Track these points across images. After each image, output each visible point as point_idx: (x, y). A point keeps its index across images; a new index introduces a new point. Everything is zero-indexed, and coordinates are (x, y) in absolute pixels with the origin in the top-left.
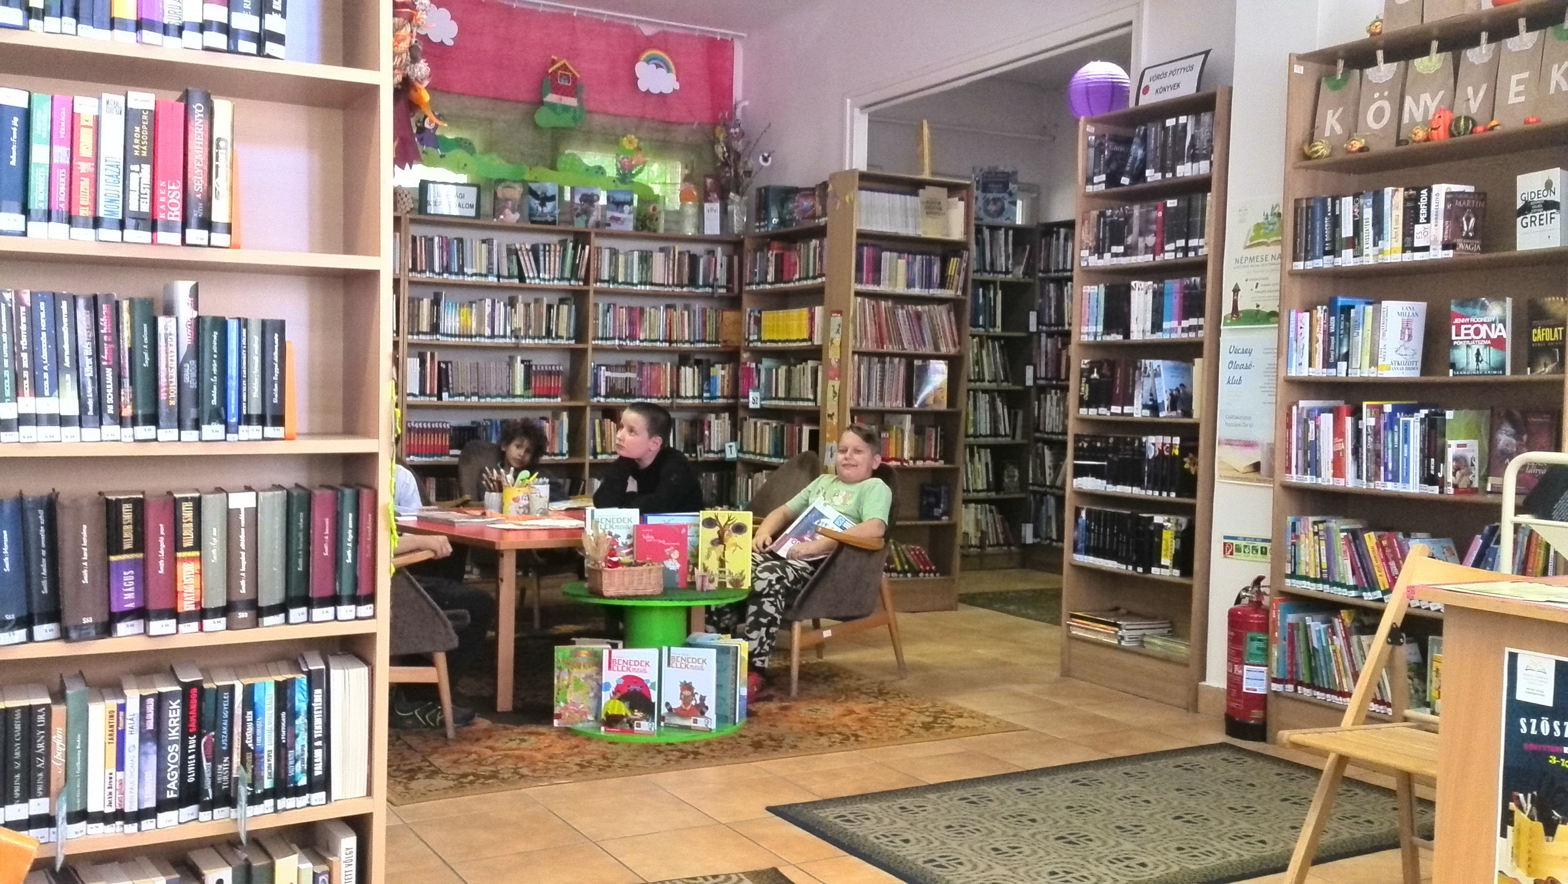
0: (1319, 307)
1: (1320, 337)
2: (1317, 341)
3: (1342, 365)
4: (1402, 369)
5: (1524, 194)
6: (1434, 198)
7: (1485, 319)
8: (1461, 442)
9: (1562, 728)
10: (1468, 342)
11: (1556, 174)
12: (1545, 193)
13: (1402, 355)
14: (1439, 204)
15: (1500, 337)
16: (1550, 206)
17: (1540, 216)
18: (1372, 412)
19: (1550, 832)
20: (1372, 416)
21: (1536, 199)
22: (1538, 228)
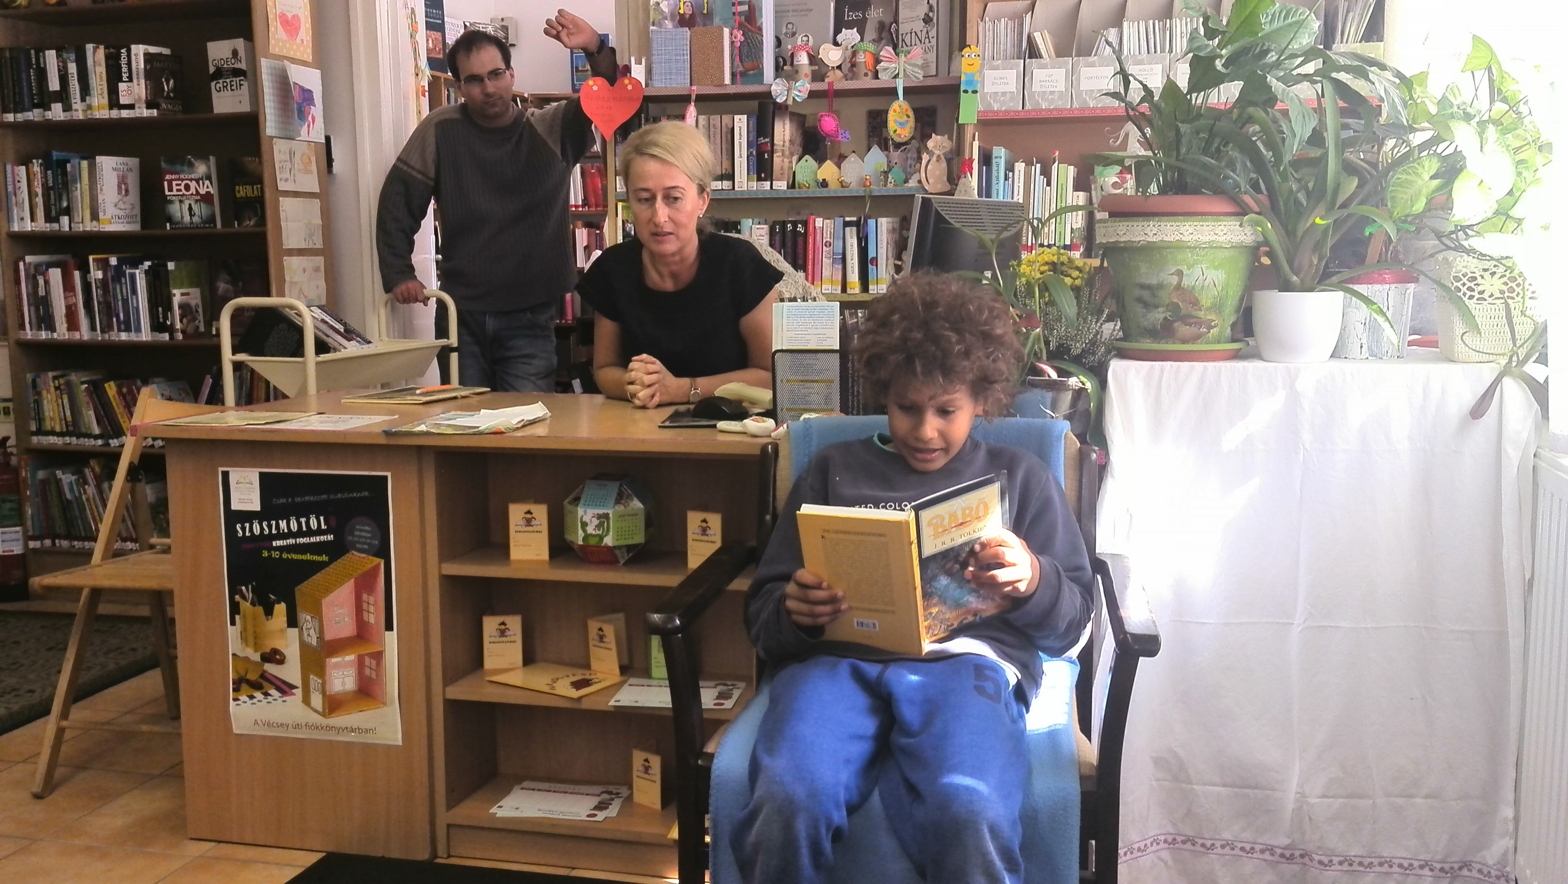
0: (34, 161)
1: (39, 191)
2: (37, 195)
3: (65, 220)
4: (123, 223)
5: (215, 60)
6: (133, 58)
7: (193, 176)
8: (184, 291)
9: (270, 527)
10: (180, 198)
11: (239, 43)
12: (233, 61)
13: (121, 209)
14: (139, 63)
15: (208, 193)
16: (238, 73)
17: (231, 82)
18: (98, 266)
19: (269, 612)
20: (98, 270)
21: (225, 66)
22: (230, 93)
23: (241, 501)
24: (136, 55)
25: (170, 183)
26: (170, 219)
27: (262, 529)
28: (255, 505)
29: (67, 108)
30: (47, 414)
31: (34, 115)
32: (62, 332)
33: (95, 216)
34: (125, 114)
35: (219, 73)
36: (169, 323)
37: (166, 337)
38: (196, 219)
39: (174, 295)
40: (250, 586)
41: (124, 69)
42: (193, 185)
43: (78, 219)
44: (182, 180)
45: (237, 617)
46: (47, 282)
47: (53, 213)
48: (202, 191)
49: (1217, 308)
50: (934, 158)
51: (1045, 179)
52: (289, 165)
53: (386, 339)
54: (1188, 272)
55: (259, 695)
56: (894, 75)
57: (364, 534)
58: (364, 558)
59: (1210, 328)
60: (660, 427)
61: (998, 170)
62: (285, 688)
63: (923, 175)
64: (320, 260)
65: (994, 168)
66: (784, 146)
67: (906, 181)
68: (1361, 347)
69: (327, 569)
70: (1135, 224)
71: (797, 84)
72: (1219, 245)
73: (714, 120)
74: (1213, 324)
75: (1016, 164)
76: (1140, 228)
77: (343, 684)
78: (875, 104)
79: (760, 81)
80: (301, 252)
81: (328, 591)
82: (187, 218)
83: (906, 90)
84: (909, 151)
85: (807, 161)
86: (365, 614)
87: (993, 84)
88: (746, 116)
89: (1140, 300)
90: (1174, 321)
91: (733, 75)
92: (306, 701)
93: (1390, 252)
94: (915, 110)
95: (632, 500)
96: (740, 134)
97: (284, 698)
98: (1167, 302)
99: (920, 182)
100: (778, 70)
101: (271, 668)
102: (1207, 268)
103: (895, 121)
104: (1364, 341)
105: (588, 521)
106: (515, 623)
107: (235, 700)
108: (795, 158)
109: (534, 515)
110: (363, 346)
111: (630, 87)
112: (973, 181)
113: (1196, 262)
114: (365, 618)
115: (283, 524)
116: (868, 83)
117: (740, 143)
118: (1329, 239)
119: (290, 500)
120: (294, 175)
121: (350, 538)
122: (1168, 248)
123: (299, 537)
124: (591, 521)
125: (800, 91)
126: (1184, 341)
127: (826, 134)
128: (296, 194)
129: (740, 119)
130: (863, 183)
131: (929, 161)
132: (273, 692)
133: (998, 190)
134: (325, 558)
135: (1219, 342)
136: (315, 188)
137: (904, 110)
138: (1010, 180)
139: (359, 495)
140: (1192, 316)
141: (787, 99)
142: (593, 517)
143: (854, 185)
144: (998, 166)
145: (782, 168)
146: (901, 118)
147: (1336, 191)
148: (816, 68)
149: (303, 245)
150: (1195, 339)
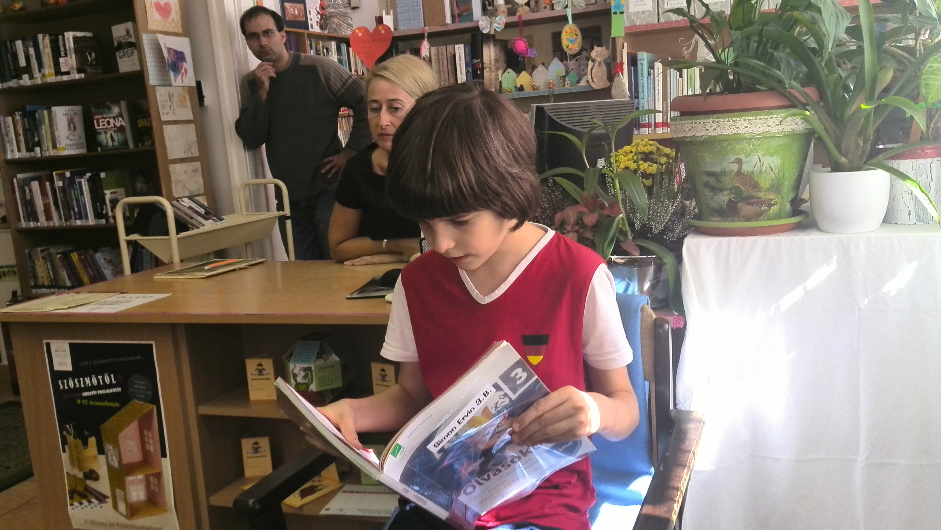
0: (16, 113)
1: (21, 132)
2: (20, 135)
3: (38, 149)
4: (74, 149)
5: (116, 37)
6: (66, 41)
7: (111, 115)
8: (113, 190)
9: (79, 382)
10: (105, 130)
11: (129, 25)
12: (127, 37)
13: (71, 140)
14: (70, 44)
15: (122, 126)
16: (131, 45)
17: (127, 51)
18: (59, 178)
19: (85, 444)
20: (60, 180)
21: (123, 41)
22: (127, 59)
23: (60, 364)
24: (68, 39)
25: (98, 120)
26: (100, 144)
27: (75, 384)
28: (68, 367)
29: (31, 77)
30: (39, 275)
31: (13, 83)
32: (43, 222)
33: (55, 146)
34: (65, 78)
35: (120, 46)
36: (104, 212)
37: (103, 221)
38: (116, 143)
39: (106, 194)
40: (71, 425)
41: (62, 49)
42: (112, 121)
43: (45, 148)
44: (105, 118)
45: (66, 447)
46: (31, 190)
47: (31, 145)
48: (118, 125)
49: (776, 188)
50: (597, 64)
51: (678, 73)
52: (169, 103)
53: (246, 213)
54: (748, 160)
55: (85, 502)
56: (564, 6)
57: (141, 387)
58: (142, 405)
59: (770, 206)
60: (348, 299)
61: (642, 69)
62: (101, 498)
63: (590, 77)
64: (197, 165)
65: (639, 67)
66: (490, 64)
67: (578, 82)
68: (909, 214)
69: (119, 412)
70: (698, 121)
71: (497, 19)
72: (772, 135)
73: (441, 50)
74: (773, 202)
75: (656, 63)
76: (702, 125)
77: (138, 496)
78: (552, 28)
79: (472, 20)
80: (182, 160)
81: (121, 428)
82: (110, 143)
83: (575, 17)
84: (581, 59)
85: (509, 73)
86: (147, 445)
87: (635, 5)
88: (463, 45)
89: (707, 185)
90: (737, 202)
91: (453, 17)
92: (115, 507)
93: (931, 129)
94: (581, 30)
95: (332, 354)
96: (460, 58)
97: (102, 505)
98: (730, 186)
99: (588, 82)
100: (485, 11)
101: (90, 483)
102: (763, 155)
103: (567, 39)
104: (912, 208)
105: (297, 373)
106: (264, 443)
107: (71, 505)
108: (500, 72)
109: (263, 367)
110: (218, 223)
111: (383, 32)
112: (624, 79)
113: (752, 151)
114: (147, 448)
115: (88, 380)
116: (547, 13)
117: (460, 64)
118: (871, 125)
119: (90, 362)
120: (174, 110)
121: (132, 390)
122: (726, 140)
123: (99, 390)
124: (299, 373)
125: (499, 24)
126: (748, 219)
127: (520, 53)
128: (176, 122)
129: (459, 48)
130: (549, 85)
131: (594, 66)
132: (93, 500)
133: (643, 83)
134: (117, 405)
135: (779, 218)
136: (191, 117)
137: (573, 31)
138: (652, 75)
139: (135, 358)
140: (754, 197)
141: (490, 30)
142: (300, 370)
143: (542, 88)
144: (642, 66)
145: (490, 80)
146: (571, 36)
147: (874, 80)
148: (510, 6)
149: (184, 156)
150: (757, 216)
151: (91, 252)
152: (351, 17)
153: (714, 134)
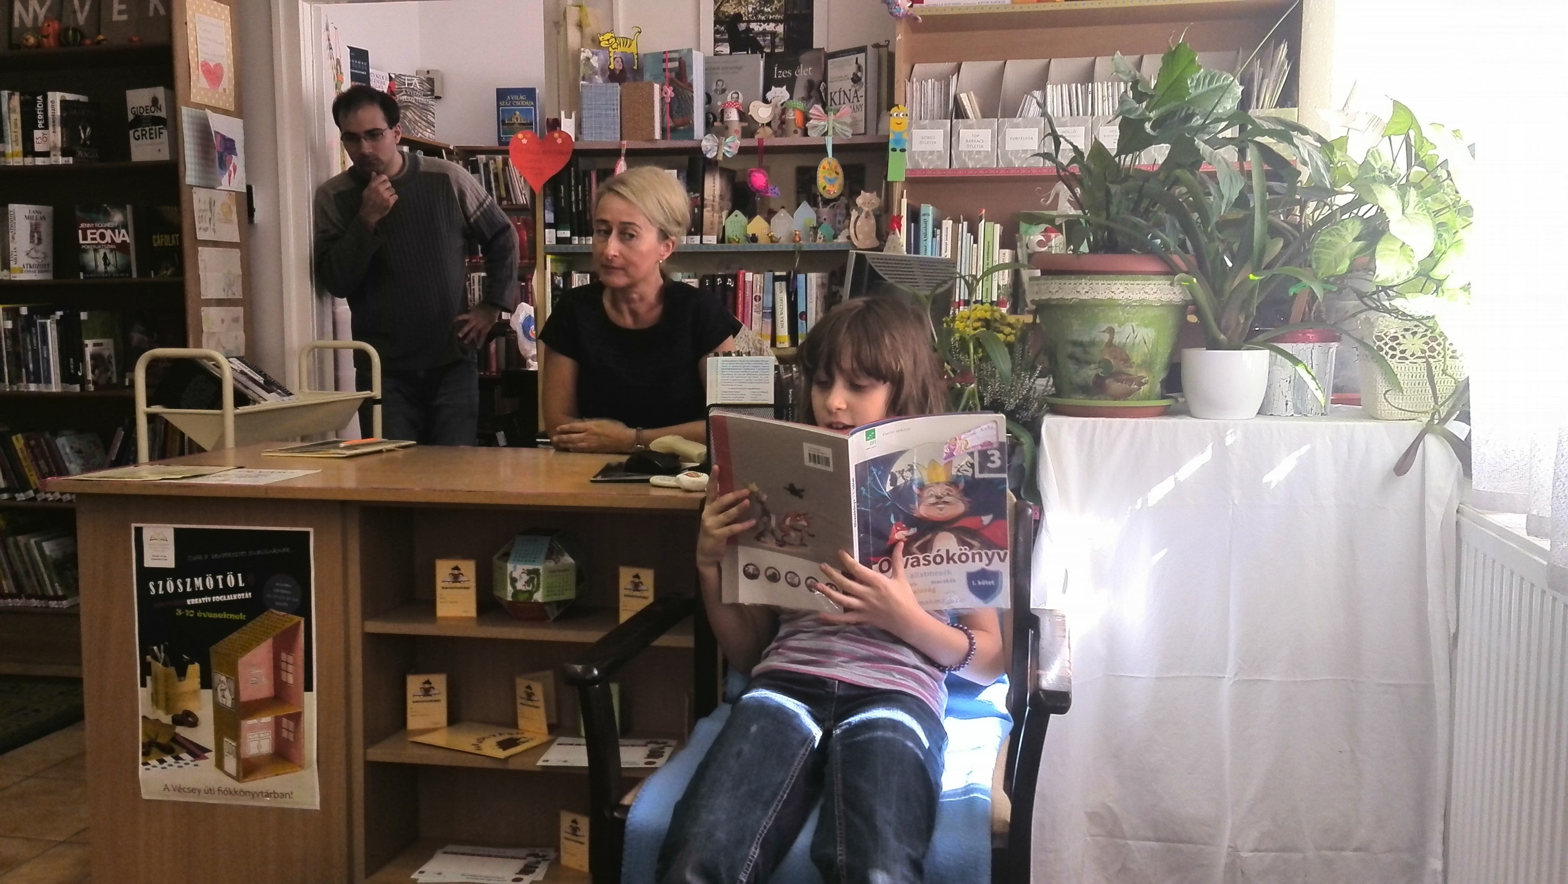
4: (35, 272)
5: (134, 108)
6: (50, 104)
7: (108, 225)
8: (95, 341)
9: (184, 584)
10: (95, 246)
11: (160, 92)
12: (153, 109)
13: (33, 258)
14: (55, 109)
15: (124, 242)
16: (158, 121)
17: (150, 130)
19: (182, 673)
21: (145, 114)
22: (149, 141)
23: (155, 558)
24: (53, 102)
25: (84, 231)
26: (84, 268)
27: (176, 587)
28: (170, 563)
33: (6, 266)
34: (39, 161)
36: (80, 374)
37: (77, 388)
38: (111, 268)
39: (87, 346)
40: (162, 647)
41: (40, 116)
42: (108, 233)
44: (97, 229)
45: (148, 678)
48: (118, 240)
49: (1148, 365)
50: (863, 215)
51: (972, 237)
52: (209, 215)
53: (307, 391)
54: (1119, 330)
55: (169, 759)
56: (823, 133)
57: (284, 591)
58: (283, 616)
59: (1141, 384)
60: (592, 481)
61: (926, 227)
62: (198, 752)
63: (852, 231)
64: (239, 311)
65: (922, 225)
66: (714, 201)
67: (835, 237)
68: (1287, 404)
69: (244, 628)
70: (1068, 282)
71: (727, 140)
72: (1149, 303)
74: (1143, 381)
75: (944, 221)
76: (1072, 286)
77: (259, 747)
78: (804, 160)
79: (691, 137)
80: (220, 302)
81: (246, 649)
82: (101, 267)
83: (834, 147)
84: (838, 207)
85: (736, 216)
86: (284, 674)
87: (921, 143)
88: (676, 171)
89: (1072, 357)
90: (1106, 378)
91: (664, 130)
92: (220, 764)
93: (1313, 312)
94: (844, 167)
95: (564, 555)
97: (197, 762)
98: (1099, 360)
99: (849, 238)
100: (709, 127)
101: (183, 731)
102: (1138, 326)
103: (825, 178)
104: (1289, 398)
105: (518, 577)
106: (439, 682)
107: (145, 764)
108: (725, 213)
109: (462, 571)
110: (284, 398)
111: (559, 141)
112: (902, 237)
113: (1127, 320)
114: (283, 678)
115: (198, 582)
116: (797, 140)
118: (1256, 298)
119: (206, 557)
120: (214, 225)
121: (269, 596)
123: (215, 595)
124: (521, 577)
125: (730, 147)
126: (1116, 398)
127: (757, 190)
128: (216, 244)
130: (793, 238)
131: (858, 217)
132: (185, 756)
133: (926, 246)
134: (242, 616)
135: (1149, 399)
136: (236, 239)
137: (833, 167)
138: (938, 237)
139: (279, 551)
140: (1123, 373)
141: (717, 155)
142: (523, 573)
143: (783, 240)
144: (926, 223)
145: (712, 223)
146: (830, 175)
147: (1263, 251)
148: (746, 124)
149: (222, 296)
150: (1126, 395)
151: (48, 435)
152: (433, 111)
153: (1085, 297)
